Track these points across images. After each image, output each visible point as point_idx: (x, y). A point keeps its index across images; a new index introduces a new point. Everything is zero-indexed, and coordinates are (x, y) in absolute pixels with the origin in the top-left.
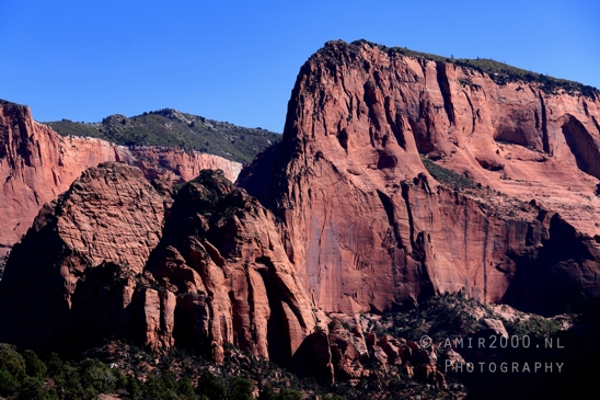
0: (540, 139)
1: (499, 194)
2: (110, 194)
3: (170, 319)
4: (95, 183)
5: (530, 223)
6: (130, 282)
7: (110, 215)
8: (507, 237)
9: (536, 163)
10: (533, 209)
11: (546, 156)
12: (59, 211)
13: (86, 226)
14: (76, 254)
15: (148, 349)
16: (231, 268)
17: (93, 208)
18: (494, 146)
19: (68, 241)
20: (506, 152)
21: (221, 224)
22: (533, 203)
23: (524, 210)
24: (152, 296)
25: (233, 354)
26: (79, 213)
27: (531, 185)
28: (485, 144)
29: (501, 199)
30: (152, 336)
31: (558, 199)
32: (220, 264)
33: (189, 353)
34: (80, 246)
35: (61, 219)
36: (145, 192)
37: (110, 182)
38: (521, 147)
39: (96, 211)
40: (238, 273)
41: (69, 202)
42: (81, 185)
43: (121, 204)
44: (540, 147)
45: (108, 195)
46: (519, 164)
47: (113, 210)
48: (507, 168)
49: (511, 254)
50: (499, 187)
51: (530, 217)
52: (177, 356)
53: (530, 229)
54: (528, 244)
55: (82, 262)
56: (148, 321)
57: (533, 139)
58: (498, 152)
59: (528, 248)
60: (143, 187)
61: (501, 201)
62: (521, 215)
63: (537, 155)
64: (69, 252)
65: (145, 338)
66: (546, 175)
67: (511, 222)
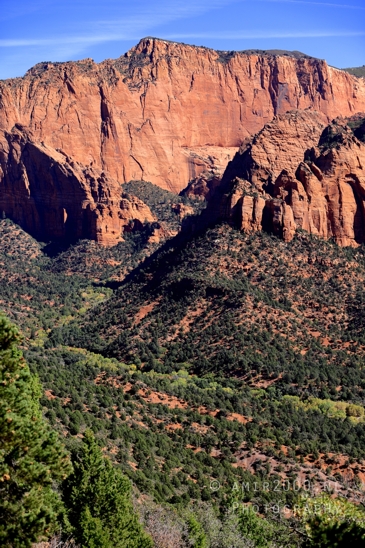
2: (291, 131)
3: (259, 214)
4: (281, 124)
6: (237, 191)
7: (289, 143)
12: (254, 142)
13: (272, 151)
14: (263, 168)
15: (242, 232)
16: (327, 181)
17: (277, 139)
19: (257, 160)
21: (326, 153)
24: (248, 200)
25: (300, 235)
26: (267, 143)
30: (246, 225)
32: (320, 178)
33: (269, 234)
34: (265, 164)
35: (254, 147)
36: (317, 128)
37: (292, 123)
39: (280, 142)
40: (332, 184)
41: (261, 136)
42: (270, 125)
43: (298, 136)
45: (289, 131)
47: (291, 140)
52: (260, 236)
55: (266, 173)
56: (243, 215)
60: (316, 125)
64: (257, 167)
65: (241, 225)
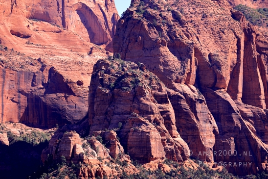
0: (60, 19)
1: (19, 54)
5: (34, 73)
8: (19, 81)
9: (54, 34)
10: (38, 64)
11: (62, 29)
18: (26, 23)
20: (35, 26)
22: (39, 60)
23: (32, 64)
27: (45, 48)
28: (19, 21)
29: (19, 57)
31: (60, 57)
38: (47, 23)
44: (60, 23)
46: (42, 35)
48: (33, 37)
49: (21, 92)
50: (22, 49)
51: (36, 69)
53: (35, 76)
54: (33, 85)
57: (55, 18)
58: (28, 26)
59: (33, 88)
61: (18, 58)
62: (30, 68)
63: (56, 28)
66: (59, 41)
67: (21, 72)
